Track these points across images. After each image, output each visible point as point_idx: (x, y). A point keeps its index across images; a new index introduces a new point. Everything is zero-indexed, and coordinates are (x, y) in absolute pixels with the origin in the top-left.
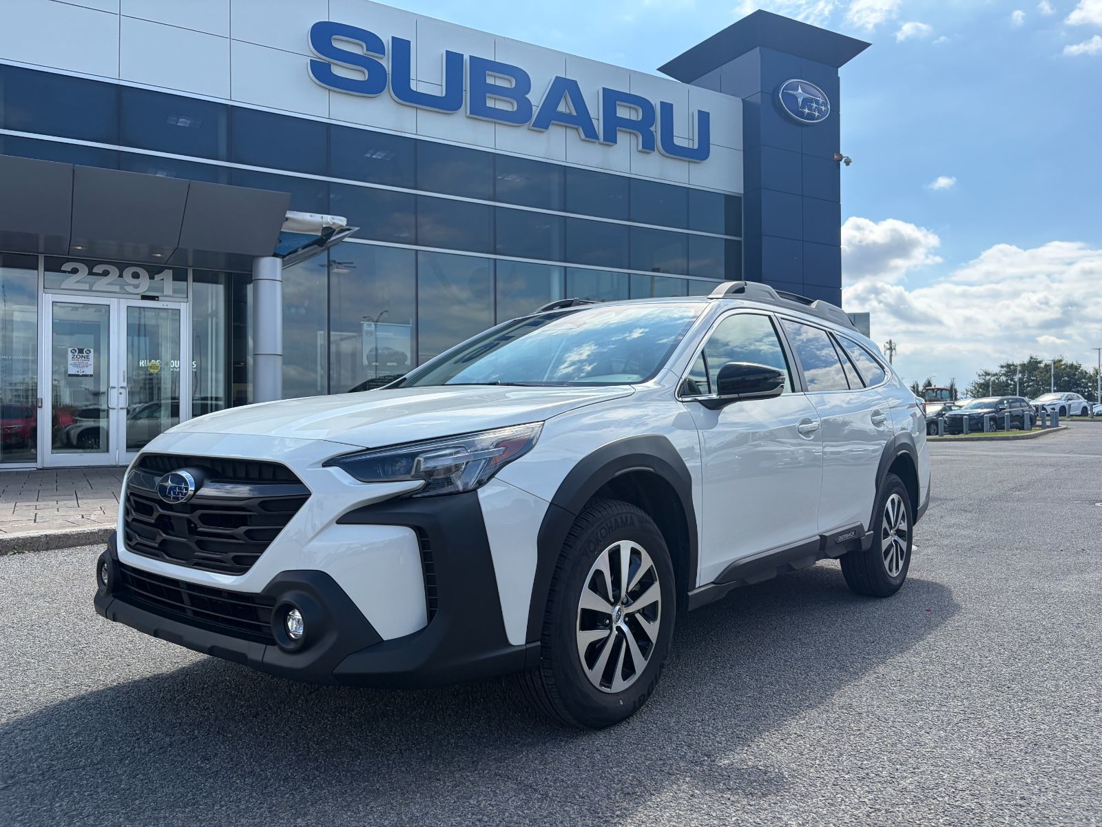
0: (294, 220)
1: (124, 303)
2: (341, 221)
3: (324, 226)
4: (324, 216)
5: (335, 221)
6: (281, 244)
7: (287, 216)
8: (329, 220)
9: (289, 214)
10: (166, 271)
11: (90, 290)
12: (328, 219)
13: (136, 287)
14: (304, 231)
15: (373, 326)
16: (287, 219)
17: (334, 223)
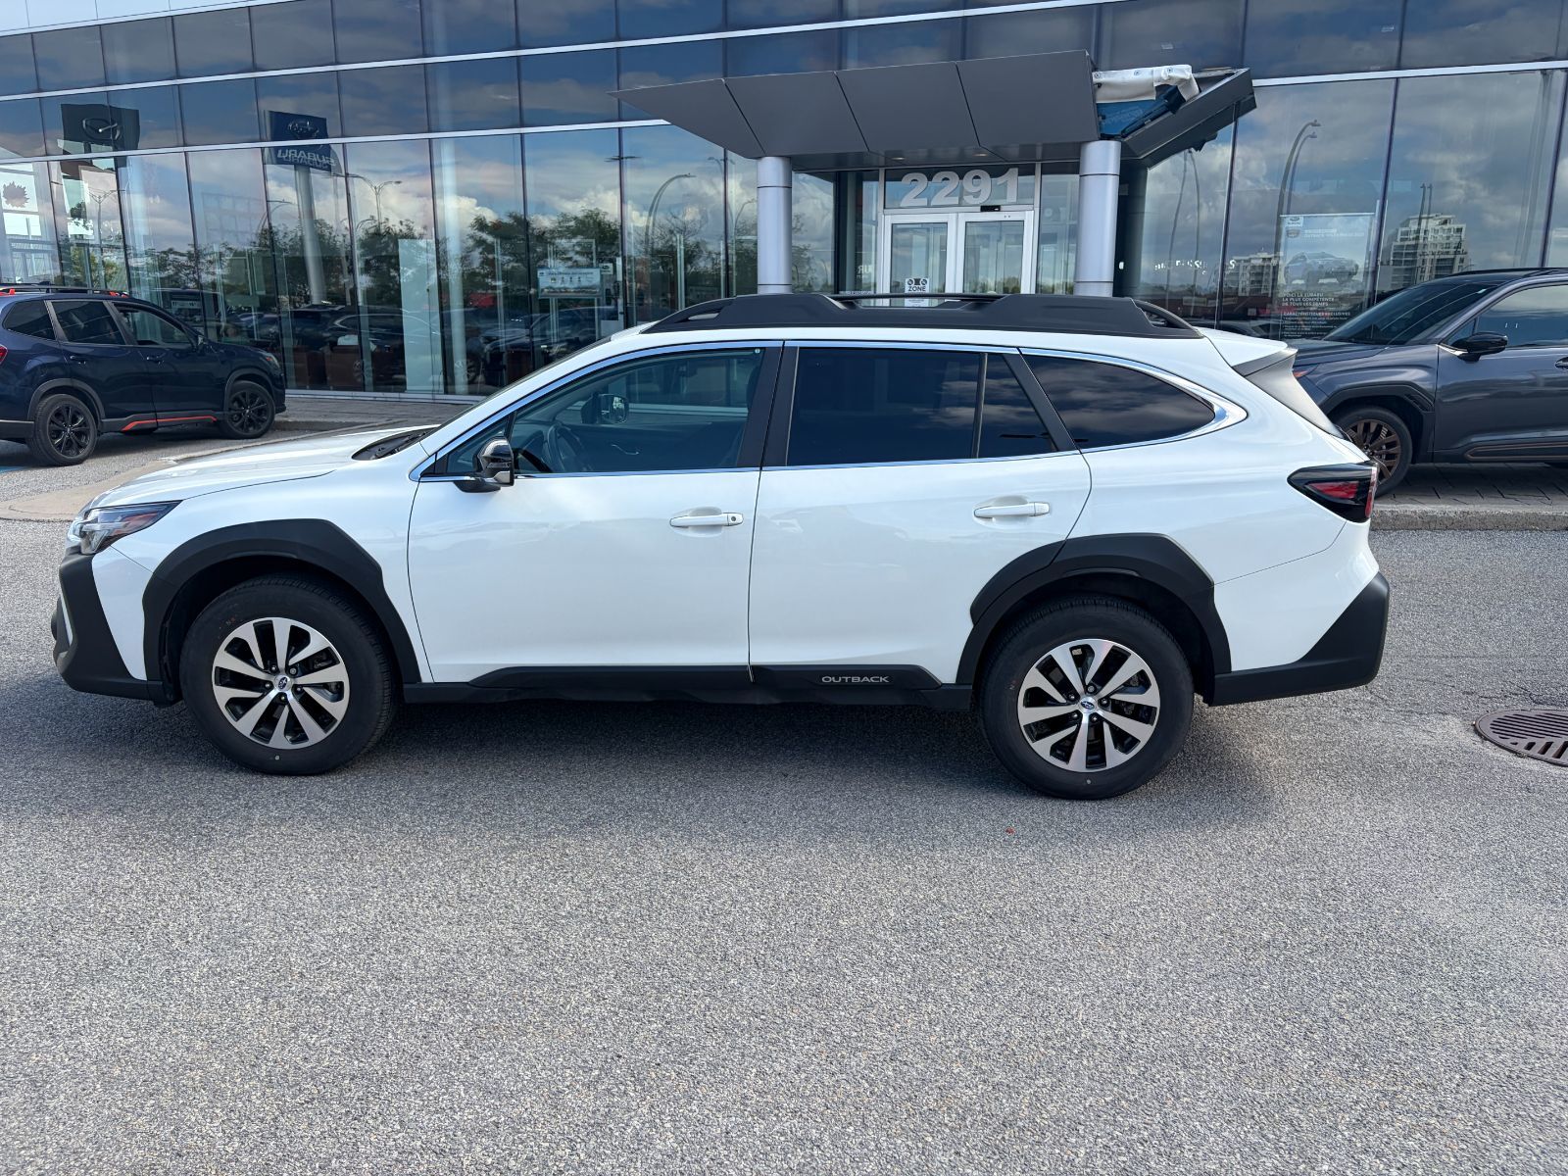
0: (1109, 85)
1: (964, 218)
2: (1182, 71)
3: (1155, 85)
4: (1155, 69)
5: (1172, 74)
6: (1107, 121)
7: (1095, 80)
8: (1163, 76)
9: (1102, 77)
10: (1011, 170)
11: (928, 206)
12: (1162, 73)
13: (977, 195)
14: (1130, 98)
15: (1302, 219)
16: (1100, 85)
17: (1170, 78)
